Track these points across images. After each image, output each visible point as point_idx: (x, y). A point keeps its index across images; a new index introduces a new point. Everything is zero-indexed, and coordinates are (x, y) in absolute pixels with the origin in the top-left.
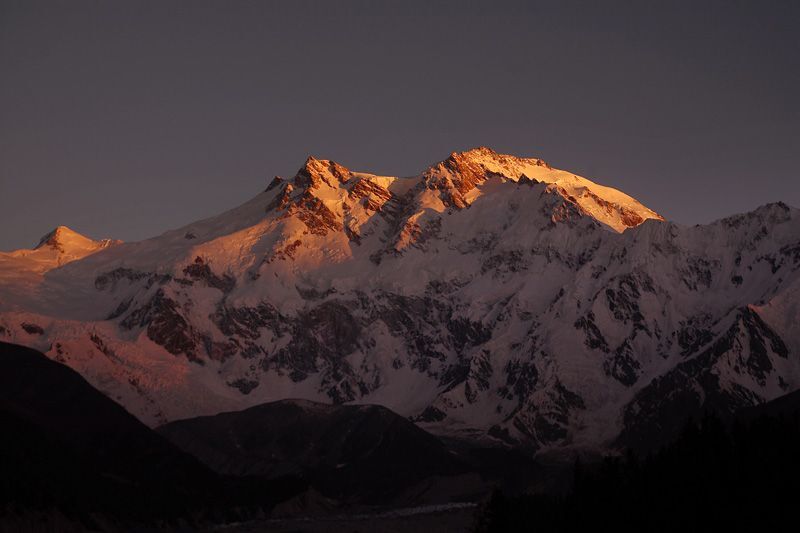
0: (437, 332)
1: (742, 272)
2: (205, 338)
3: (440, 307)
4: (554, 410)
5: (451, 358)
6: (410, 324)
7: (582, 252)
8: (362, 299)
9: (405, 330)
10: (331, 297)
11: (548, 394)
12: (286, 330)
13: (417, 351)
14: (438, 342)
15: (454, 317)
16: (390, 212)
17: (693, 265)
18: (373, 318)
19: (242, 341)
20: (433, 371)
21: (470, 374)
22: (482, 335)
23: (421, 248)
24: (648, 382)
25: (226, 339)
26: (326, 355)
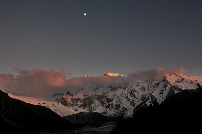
0: (105, 100)
1: (149, 88)
2: (70, 103)
3: (105, 96)
4: (123, 111)
5: (107, 104)
6: (100, 99)
8: (93, 96)
10: (88, 96)
11: (122, 108)
12: (82, 101)
13: (102, 103)
14: (105, 102)
15: (107, 98)
17: (142, 88)
18: (95, 99)
19: (75, 103)
20: (104, 106)
21: (110, 106)
22: (111, 100)
24: (137, 106)
25: (73, 103)
26: (88, 105)
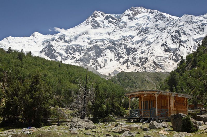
0: (123, 51)
2: (61, 55)
3: (124, 45)
4: (151, 69)
5: (126, 57)
6: (116, 49)
7: (165, 27)
8: (104, 44)
9: (115, 51)
10: (96, 44)
11: (150, 64)
12: (83, 52)
13: (117, 57)
14: (123, 54)
15: (128, 47)
16: (115, 23)
17: (198, 27)
18: (106, 49)
19: (70, 56)
20: (120, 62)
21: (129, 61)
22: (135, 51)
23: (121, 31)
25: (66, 55)
26: (93, 59)
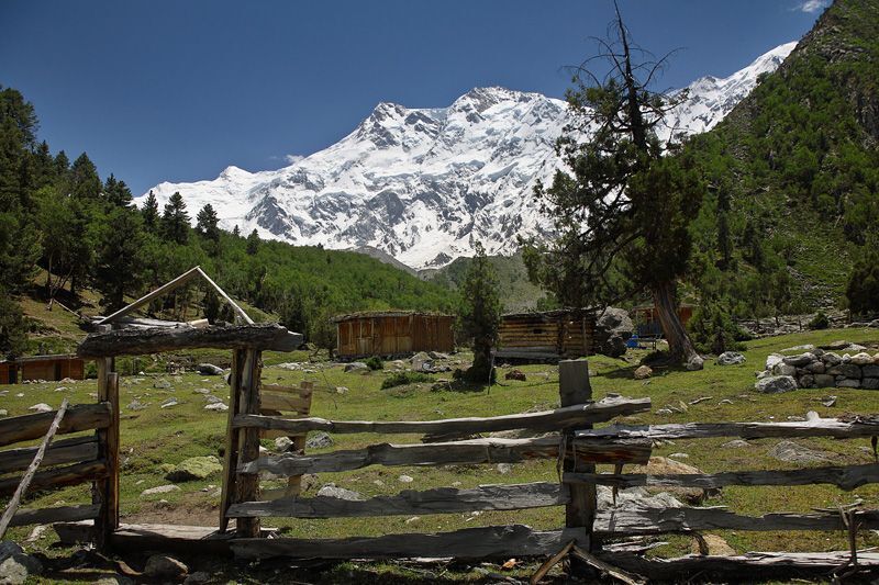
0: (458, 203)
3: (461, 186)
5: (466, 219)
8: (408, 187)
9: (437, 205)
10: (387, 188)
12: (355, 212)
13: (443, 218)
14: (457, 210)
15: (469, 191)
16: (432, 131)
18: (414, 199)
19: (324, 223)
20: (452, 231)
21: (474, 227)
22: (487, 200)
23: (451, 150)
25: (313, 223)
26: (382, 227)
